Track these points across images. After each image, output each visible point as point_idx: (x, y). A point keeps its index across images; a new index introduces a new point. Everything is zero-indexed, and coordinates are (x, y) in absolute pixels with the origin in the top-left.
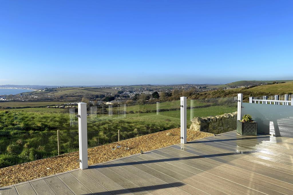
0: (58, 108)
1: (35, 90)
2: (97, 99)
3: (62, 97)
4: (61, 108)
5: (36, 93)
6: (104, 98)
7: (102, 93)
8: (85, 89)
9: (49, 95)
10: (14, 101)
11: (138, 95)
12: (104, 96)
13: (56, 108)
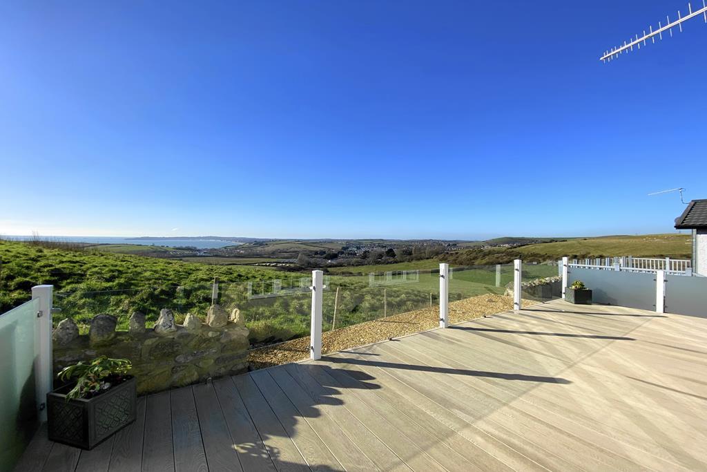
0: (269, 266)
1: (242, 244)
2: (316, 256)
3: (273, 253)
4: (273, 266)
5: (242, 248)
6: (325, 255)
7: (322, 249)
8: (302, 244)
9: (259, 249)
10: (216, 256)
11: (368, 252)
12: (325, 252)
13: (266, 266)
